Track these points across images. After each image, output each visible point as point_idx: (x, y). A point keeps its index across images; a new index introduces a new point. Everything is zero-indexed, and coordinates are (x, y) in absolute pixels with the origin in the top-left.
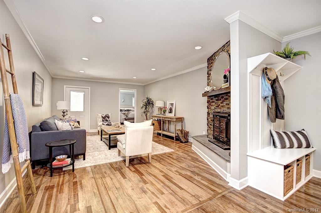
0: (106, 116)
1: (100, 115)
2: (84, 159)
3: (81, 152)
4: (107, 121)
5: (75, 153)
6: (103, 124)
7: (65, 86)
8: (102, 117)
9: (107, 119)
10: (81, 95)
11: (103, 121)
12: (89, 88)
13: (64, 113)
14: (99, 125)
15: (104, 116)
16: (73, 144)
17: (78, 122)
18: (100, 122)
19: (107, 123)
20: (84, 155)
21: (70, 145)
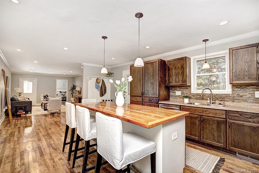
0: (46, 96)
1: (43, 95)
2: (31, 113)
3: (29, 110)
4: (46, 98)
5: (27, 110)
6: (44, 100)
7: (20, 78)
8: (44, 96)
9: (47, 97)
10: (31, 83)
11: (44, 98)
12: (36, 79)
13: (20, 94)
14: (42, 100)
15: (45, 96)
16: (26, 106)
17: (29, 99)
18: (42, 99)
19: (46, 99)
20: (31, 111)
21: (25, 106)
